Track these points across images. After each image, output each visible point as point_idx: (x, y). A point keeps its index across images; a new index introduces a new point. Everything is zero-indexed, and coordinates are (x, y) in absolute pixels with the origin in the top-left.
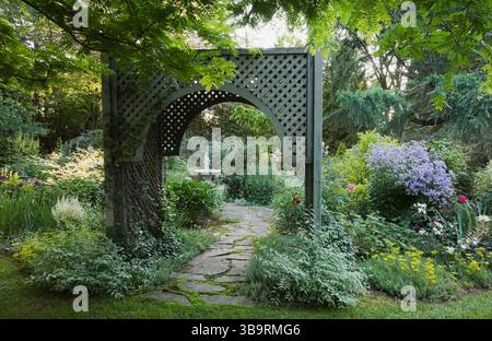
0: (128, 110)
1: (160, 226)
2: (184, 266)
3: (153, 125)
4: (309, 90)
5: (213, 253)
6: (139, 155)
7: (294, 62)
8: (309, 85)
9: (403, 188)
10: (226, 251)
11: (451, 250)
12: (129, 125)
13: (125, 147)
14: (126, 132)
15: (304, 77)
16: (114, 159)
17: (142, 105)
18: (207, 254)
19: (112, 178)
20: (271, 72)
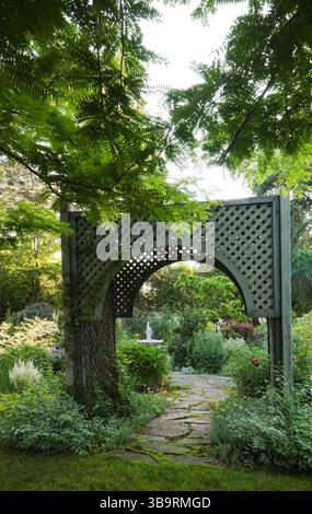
0: (87, 270)
1: (116, 387)
2: (143, 427)
4: (276, 241)
5: (169, 417)
6: (98, 314)
7: (258, 212)
8: (275, 235)
10: (183, 414)
12: (88, 284)
13: (84, 306)
14: (86, 290)
15: (269, 227)
16: (73, 318)
18: (164, 418)
19: (71, 337)
20: (232, 224)
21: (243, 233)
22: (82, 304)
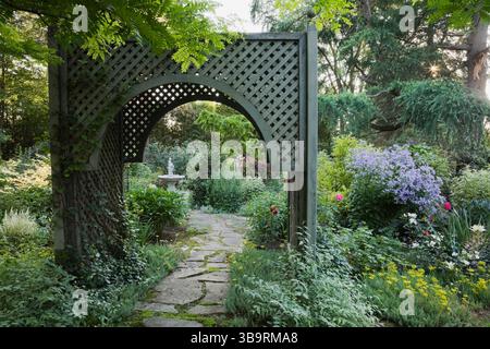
0: (81, 108)
1: (122, 245)
2: (149, 294)
3: (110, 126)
4: (302, 83)
5: (183, 273)
6: (94, 163)
7: (283, 50)
8: (302, 78)
9: (391, 196)
10: (198, 270)
11: (450, 265)
12: (81, 126)
13: (77, 153)
14: (78, 135)
15: (295, 67)
16: (63, 167)
17: (98, 101)
18: (176, 275)
19: (61, 191)
20: (254, 61)
21: (266, 73)
22: (73, 151)
